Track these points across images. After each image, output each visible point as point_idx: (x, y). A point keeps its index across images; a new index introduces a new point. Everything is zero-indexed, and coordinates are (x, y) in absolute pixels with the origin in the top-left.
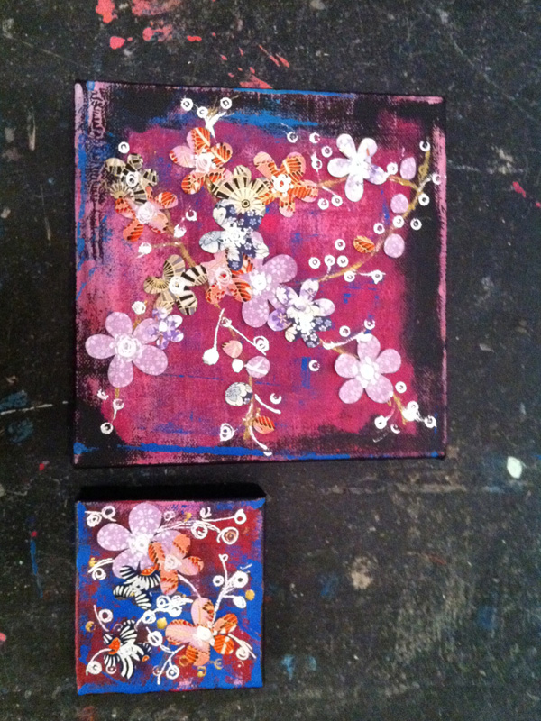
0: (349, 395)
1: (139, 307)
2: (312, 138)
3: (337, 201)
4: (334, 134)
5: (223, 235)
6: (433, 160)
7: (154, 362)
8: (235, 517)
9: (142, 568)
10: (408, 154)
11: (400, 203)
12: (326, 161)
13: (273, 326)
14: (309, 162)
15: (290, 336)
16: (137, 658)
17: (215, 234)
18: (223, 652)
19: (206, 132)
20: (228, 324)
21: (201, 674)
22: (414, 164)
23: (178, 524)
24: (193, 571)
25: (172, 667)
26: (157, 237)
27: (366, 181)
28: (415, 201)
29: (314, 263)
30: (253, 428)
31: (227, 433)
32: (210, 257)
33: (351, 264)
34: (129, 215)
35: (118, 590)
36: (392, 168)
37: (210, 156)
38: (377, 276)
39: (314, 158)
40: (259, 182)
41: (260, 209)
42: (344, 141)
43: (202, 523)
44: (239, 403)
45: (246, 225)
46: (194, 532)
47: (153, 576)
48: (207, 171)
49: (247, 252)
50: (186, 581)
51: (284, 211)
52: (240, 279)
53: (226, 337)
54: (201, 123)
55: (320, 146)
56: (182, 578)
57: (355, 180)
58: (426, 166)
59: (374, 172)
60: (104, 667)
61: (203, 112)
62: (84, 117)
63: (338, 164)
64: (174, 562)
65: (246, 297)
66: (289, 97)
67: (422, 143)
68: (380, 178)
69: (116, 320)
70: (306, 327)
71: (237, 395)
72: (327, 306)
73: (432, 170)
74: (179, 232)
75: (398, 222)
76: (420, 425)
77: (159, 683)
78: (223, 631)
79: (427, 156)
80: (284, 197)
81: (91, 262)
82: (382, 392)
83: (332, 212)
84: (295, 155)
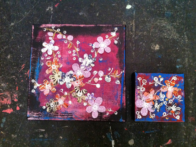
0: (109, 50)
1: (85, 104)
2: (42, 59)
3: (58, 53)
4: (41, 53)
5: (67, 82)
6: (48, 28)
7: (99, 101)
8: (140, 80)
9: (152, 104)
10: (47, 34)
11: (59, 36)
12: (48, 55)
13: (90, 70)
14: (48, 60)
15: (93, 65)
16: (176, 106)
17: (67, 84)
18: (175, 84)
19: (40, 86)
20: (90, 81)
21: (180, 90)
22: (49, 33)
23: (141, 95)
24: (154, 91)
25: (178, 97)
26: (67, 99)
27: (53, 45)
28: (59, 32)
29: (75, 59)
30: (117, 75)
31: (118, 82)
32: (72, 86)
33: (75, 49)
34: (61, 106)
35: (158, 110)
36: (50, 38)
37: (47, 85)
38: (78, 43)
39: (48, 58)
40: (53, 73)
41: (60, 73)
42: (43, 50)
43: (141, 89)
44: (110, 79)
45: (64, 76)
46: (143, 91)
47: (154, 102)
48: (50, 86)
49: (71, 76)
50: (156, 93)
51: (61, 66)
52: (78, 78)
53: (93, 82)
54: (38, 87)
55: (44, 57)
56: (155, 94)
57: (53, 48)
58: (50, 30)
59: (51, 43)
60: (178, 115)
61: (35, 87)
62: (36, 117)
63: (49, 52)
64: (151, 96)
65: (83, 77)
66: (32, 65)
67: (44, 31)
68: (53, 41)
69: (88, 110)
70: (91, 61)
71: (108, 79)
72: (86, 56)
73: (51, 28)
74: (66, 94)
75: (64, 37)
76: (117, 32)
77: (182, 101)
78: (169, 84)
79: (47, 29)
80: (58, 66)
81: (73, 116)
82: (108, 42)
83: (61, 54)
84: (47, 64)
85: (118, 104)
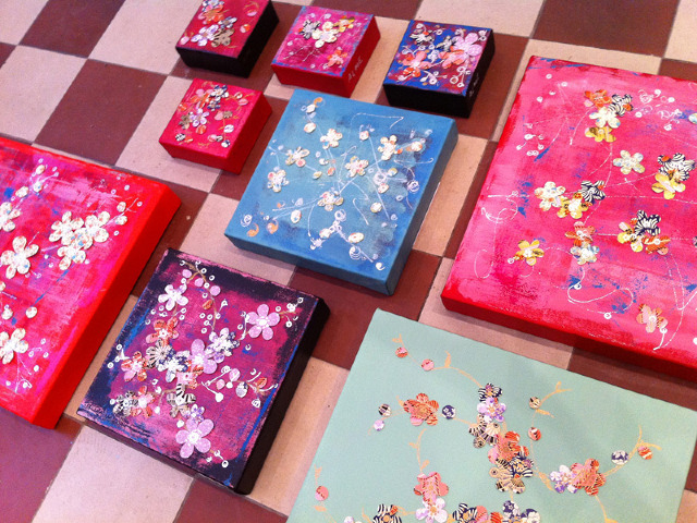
0: (268, 335)
1: (180, 424)
2: (153, 313)
3: (183, 311)
4: (156, 302)
5: (170, 370)
7: (207, 427)
10: (181, 271)
11: (199, 282)
12: (165, 310)
13: (220, 361)
14: (161, 318)
15: (229, 354)
17: (168, 373)
19: (125, 361)
20: (209, 383)
22: (187, 271)
26: (155, 402)
27: (183, 295)
28: (202, 275)
29: (204, 331)
30: (259, 389)
31: (257, 403)
32: (175, 379)
33: (213, 314)
34: (139, 411)
36: (183, 281)
37: (135, 363)
38: (224, 303)
39: (161, 315)
40: (157, 344)
41: (169, 348)
42: (162, 298)
44: (246, 391)
45: (171, 357)
48: (140, 366)
49: (183, 361)
51: (175, 337)
52: (192, 368)
53: (213, 386)
54: (121, 361)
55: (158, 311)
57: (179, 299)
58: (191, 266)
59: (180, 290)
61: (117, 359)
62: (91, 415)
63: (169, 305)
65: (201, 369)
67: (180, 264)
68: (184, 288)
69: (179, 438)
70: (229, 345)
71: (242, 391)
72: (225, 332)
74: (159, 390)
75: (207, 286)
76: (299, 306)
79: (187, 263)
80: (169, 335)
81: (149, 439)
82: (275, 318)
83: (186, 315)
84: (155, 324)
85: (236, 447)
